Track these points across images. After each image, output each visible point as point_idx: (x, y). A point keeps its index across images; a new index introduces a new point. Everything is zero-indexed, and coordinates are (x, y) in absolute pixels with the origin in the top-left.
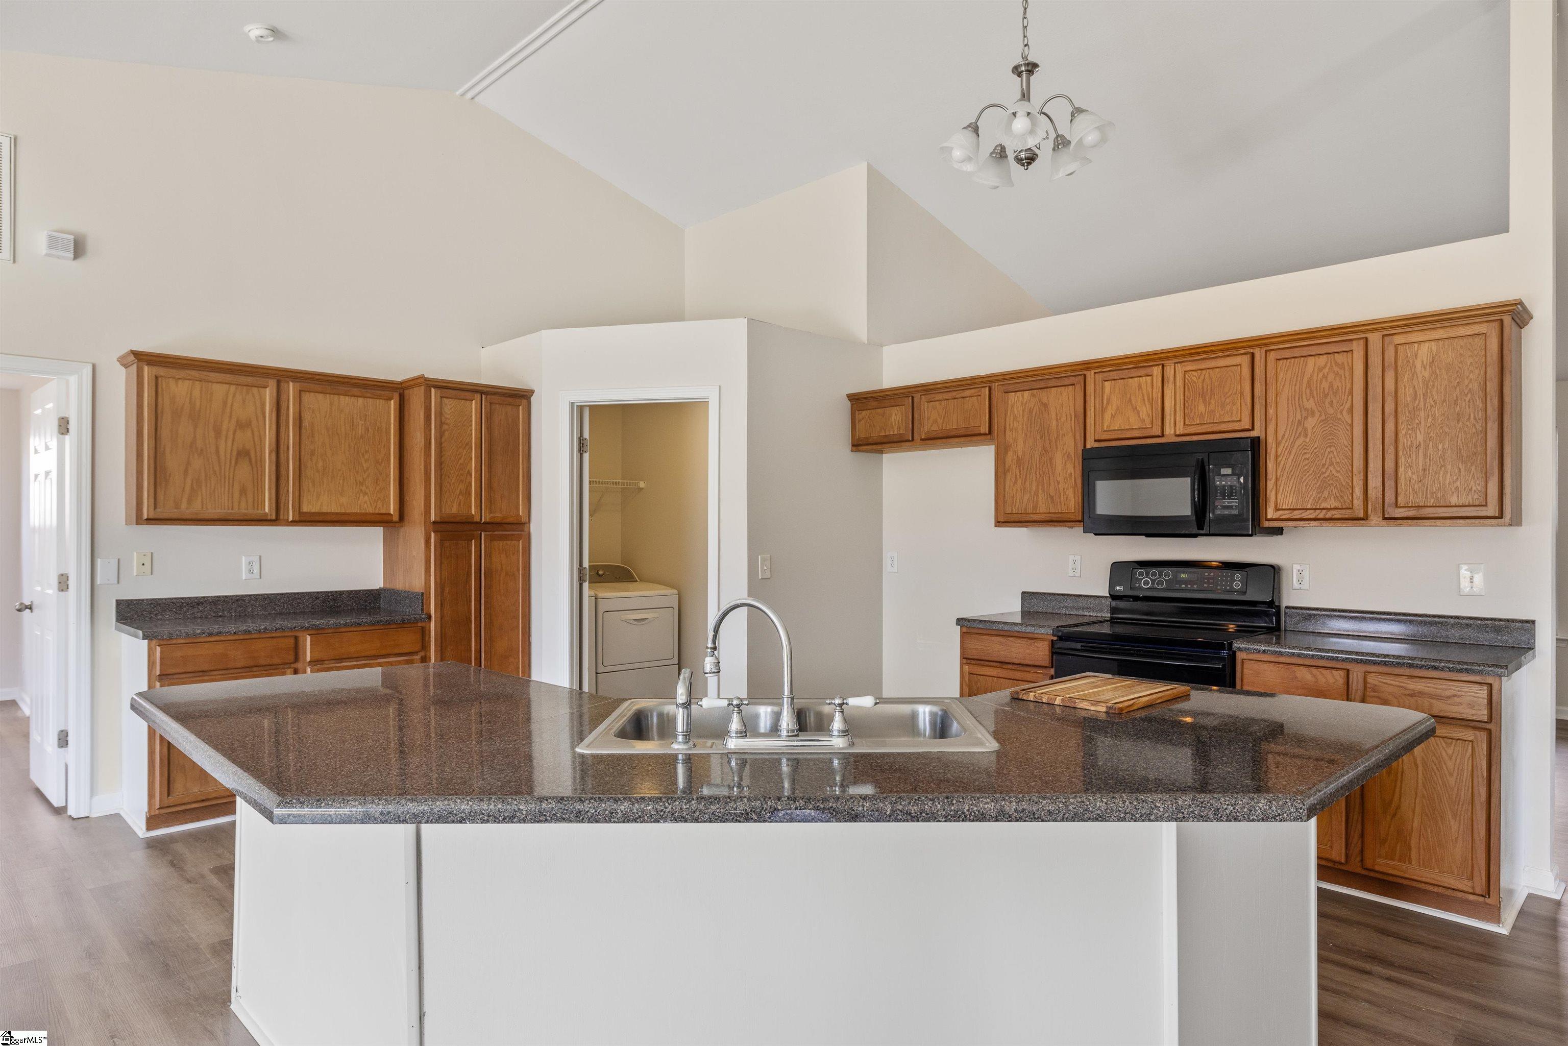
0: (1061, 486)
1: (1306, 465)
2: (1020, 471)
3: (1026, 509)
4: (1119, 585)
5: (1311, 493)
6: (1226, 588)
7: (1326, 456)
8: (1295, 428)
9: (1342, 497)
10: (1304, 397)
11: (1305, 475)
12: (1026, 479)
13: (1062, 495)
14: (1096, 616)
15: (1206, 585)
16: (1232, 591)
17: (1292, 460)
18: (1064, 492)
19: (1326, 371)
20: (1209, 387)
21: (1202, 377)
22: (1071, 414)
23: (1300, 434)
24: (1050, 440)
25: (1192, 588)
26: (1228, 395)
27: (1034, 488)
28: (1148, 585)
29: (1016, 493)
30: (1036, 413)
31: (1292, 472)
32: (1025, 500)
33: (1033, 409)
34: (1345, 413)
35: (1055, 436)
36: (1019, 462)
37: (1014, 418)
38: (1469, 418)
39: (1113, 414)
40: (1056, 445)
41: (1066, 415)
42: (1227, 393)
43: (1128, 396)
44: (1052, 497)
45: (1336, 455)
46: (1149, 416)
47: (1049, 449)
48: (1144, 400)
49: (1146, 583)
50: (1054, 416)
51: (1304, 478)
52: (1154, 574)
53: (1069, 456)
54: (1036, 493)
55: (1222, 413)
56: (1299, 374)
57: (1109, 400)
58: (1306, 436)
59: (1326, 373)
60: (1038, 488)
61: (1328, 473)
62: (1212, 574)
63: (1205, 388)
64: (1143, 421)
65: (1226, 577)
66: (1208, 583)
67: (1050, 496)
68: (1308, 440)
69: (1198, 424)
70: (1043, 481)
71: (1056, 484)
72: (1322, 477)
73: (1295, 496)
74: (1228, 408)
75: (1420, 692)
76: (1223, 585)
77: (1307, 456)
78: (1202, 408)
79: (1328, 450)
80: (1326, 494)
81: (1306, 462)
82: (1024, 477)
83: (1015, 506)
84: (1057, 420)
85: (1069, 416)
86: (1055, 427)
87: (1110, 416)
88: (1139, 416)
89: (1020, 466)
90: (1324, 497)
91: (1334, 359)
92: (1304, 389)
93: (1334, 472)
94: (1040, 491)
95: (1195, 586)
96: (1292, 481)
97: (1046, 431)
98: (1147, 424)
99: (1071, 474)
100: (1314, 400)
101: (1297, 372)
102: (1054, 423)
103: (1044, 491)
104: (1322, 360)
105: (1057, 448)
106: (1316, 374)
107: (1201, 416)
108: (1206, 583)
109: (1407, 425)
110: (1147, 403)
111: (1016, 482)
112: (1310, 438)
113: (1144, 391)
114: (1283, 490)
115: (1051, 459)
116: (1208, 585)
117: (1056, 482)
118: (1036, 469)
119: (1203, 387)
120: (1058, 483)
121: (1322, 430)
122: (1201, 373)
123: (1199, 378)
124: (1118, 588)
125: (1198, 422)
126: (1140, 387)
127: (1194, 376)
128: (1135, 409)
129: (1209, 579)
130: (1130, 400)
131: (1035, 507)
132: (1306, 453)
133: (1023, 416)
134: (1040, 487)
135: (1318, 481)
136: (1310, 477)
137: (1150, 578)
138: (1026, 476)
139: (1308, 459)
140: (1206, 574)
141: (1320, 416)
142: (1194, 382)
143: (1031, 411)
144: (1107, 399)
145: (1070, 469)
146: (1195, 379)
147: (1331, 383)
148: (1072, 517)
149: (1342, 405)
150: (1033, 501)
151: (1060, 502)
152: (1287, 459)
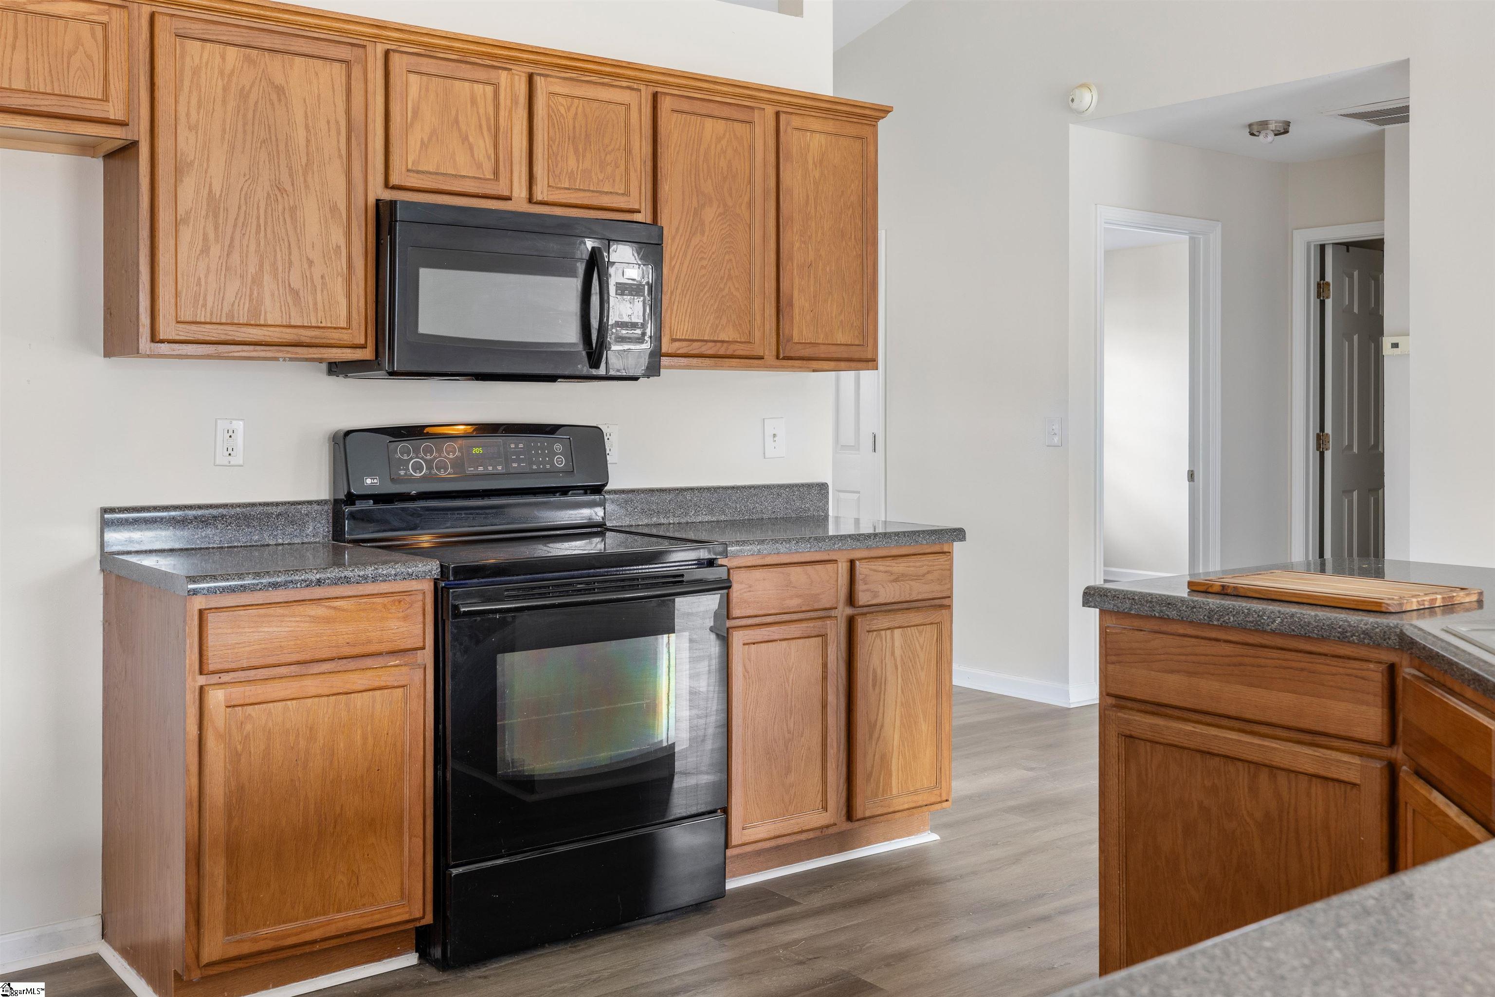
0: (317, 271)
1: (704, 276)
2: (216, 228)
3: (230, 314)
4: (369, 475)
5: (708, 318)
6: (544, 466)
7: (724, 265)
8: (691, 218)
9: (740, 324)
10: (701, 175)
11: (702, 291)
12: (231, 245)
13: (319, 288)
14: (289, 544)
15: (515, 465)
16: (553, 472)
17: (688, 267)
18: (324, 284)
19: (724, 142)
20: (583, 130)
21: (573, 110)
22: (337, 122)
23: (697, 228)
24: (290, 169)
25: (495, 472)
26: (610, 148)
27: (252, 270)
28: (421, 470)
29: (206, 277)
30: (256, 103)
31: (688, 284)
32: (230, 296)
33: (250, 91)
34: (744, 207)
35: (304, 161)
36: (214, 206)
37: (199, 101)
38: (850, 238)
39: (426, 140)
40: (305, 181)
41: (328, 122)
42: (607, 146)
43: (454, 113)
44: (295, 293)
45: (734, 264)
46: (489, 158)
47: (289, 188)
48: (481, 126)
49: (418, 467)
50: (299, 117)
51: (702, 295)
52: (428, 450)
53: (334, 209)
54: (257, 281)
55: (601, 178)
56: (696, 140)
57: (416, 113)
58: (703, 233)
59: (724, 147)
60: (261, 266)
61: (726, 290)
62: (521, 446)
63: (577, 130)
64: (479, 166)
65: (543, 448)
66: (518, 460)
67: (291, 289)
68: (705, 239)
69: (566, 189)
70: (275, 256)
71: (306, 266)
72: (720, 296)
73: (690, 320)
74: (609, 169)
75: (903, 575)
76: (541, 463)
77: (704, 263)
78: (572, 162)
79: (727, 257)
80: (724, 321)
81: (703, 272)
82: (227, 243)
83: (204, 305)
84: (307, 127)
85: (333, 126)
86: (302, 142)
87: (419, 143)
88: (473, 156)
89: (216, 216)
90: (723, 325)
91: (733, 128)
92: (701, 163)
93: (733, 289)
94: (267, 278)
95: (500, 468)
96: (687, 298)
97: (282, 147)
98: (486, 173)
99: (338, 247)
100: (712, 182)
101: (693, 136)
102: (301, 133)
103: (276, 277)
104: (721, 125)
105: (307, 187)
106: (713, 147)
107: (571, 176)
108: (514, 461)
109: (801, 236)
110: (485, 133)
111: (205, 250)
112: (708, 236)
113: (482, 111)
114: (677, 310)
115: (293, 210)
116: (519, 465)
117: (304, 259)
118: (259, 226)
119: (574, 127)
120: (311, 263)
121: (720, 228)
122: (572, 103)
123: (569, 109)
124: (369, 481)
125: (567, 186)
126: (474, 101)
127: (562, 105)
128: (465, 139)
129: (518, 454)
130: (456, 121)
131: (255, 311)
132: (702, 258)
133: (224, 102)
134: (267, 267)
135: (715, 302)
136: (708, 295)
137: (422, 458)
138: (232, 239)
139: (705, 268)
140: (513, 446)
141: (719, 207)
142: (562, 115)
143: (244, 95)
144: (413, 108)
145: (337, 237)
146: (563, 111)
147: (730, 161)
148: (345, 337)
149: (741, 196)
150: (251, 296)
151: (315, 304)
152: (682, 264)
